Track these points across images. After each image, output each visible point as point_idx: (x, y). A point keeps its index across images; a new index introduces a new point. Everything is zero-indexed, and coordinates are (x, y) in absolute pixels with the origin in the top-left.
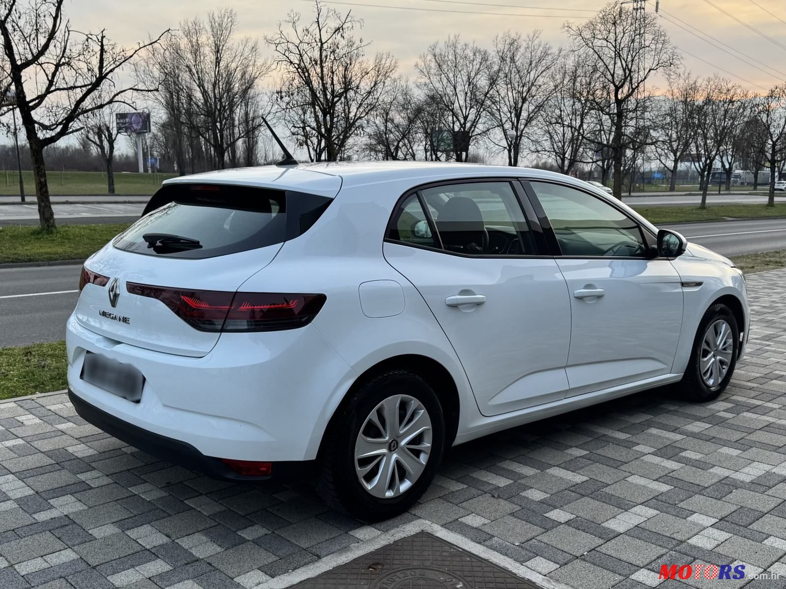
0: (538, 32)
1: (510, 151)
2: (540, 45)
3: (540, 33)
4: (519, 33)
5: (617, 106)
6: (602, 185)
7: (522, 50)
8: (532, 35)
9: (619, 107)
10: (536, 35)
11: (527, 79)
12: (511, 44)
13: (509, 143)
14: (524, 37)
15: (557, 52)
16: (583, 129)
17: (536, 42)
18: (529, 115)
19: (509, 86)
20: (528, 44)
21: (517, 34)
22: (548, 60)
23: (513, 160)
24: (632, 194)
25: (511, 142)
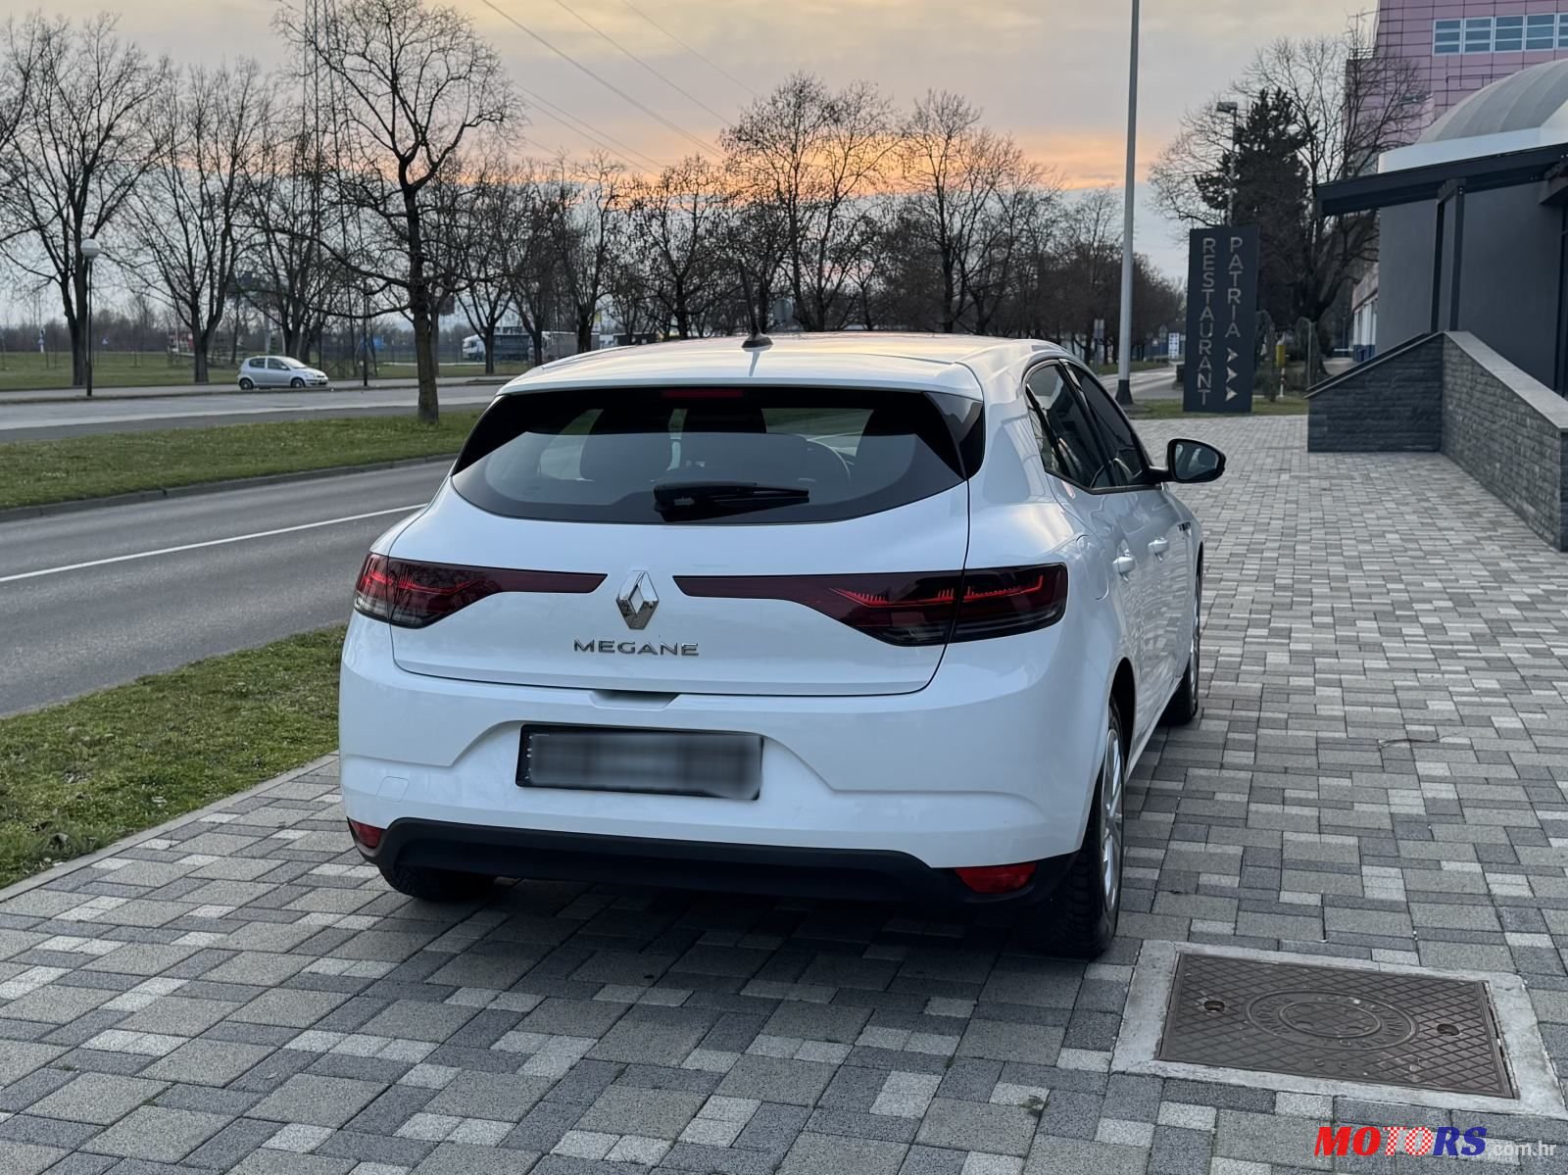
0: (111, 18)
1: (64, 286)
2: (114, 48)
3: (115, 21)
4: (66, 17)
5: (405, 200)
6: (302, 365)
7: (71, 55)
8: (95, 22)
9: (410, 201)
10: (106, 24)
11: (94, 120)
12: (46, 39)
13: (62, 266)
14: (77, 25)
15: (157, 66)
16: (232, 239)
17: (106, 41)
18: (104, 203)
19: (47, 137)
20: (89, 44)
21: (59, 17)
22: (139, 83)
23: (74, 307)
24: (370, 383)
25: (66, 263)
